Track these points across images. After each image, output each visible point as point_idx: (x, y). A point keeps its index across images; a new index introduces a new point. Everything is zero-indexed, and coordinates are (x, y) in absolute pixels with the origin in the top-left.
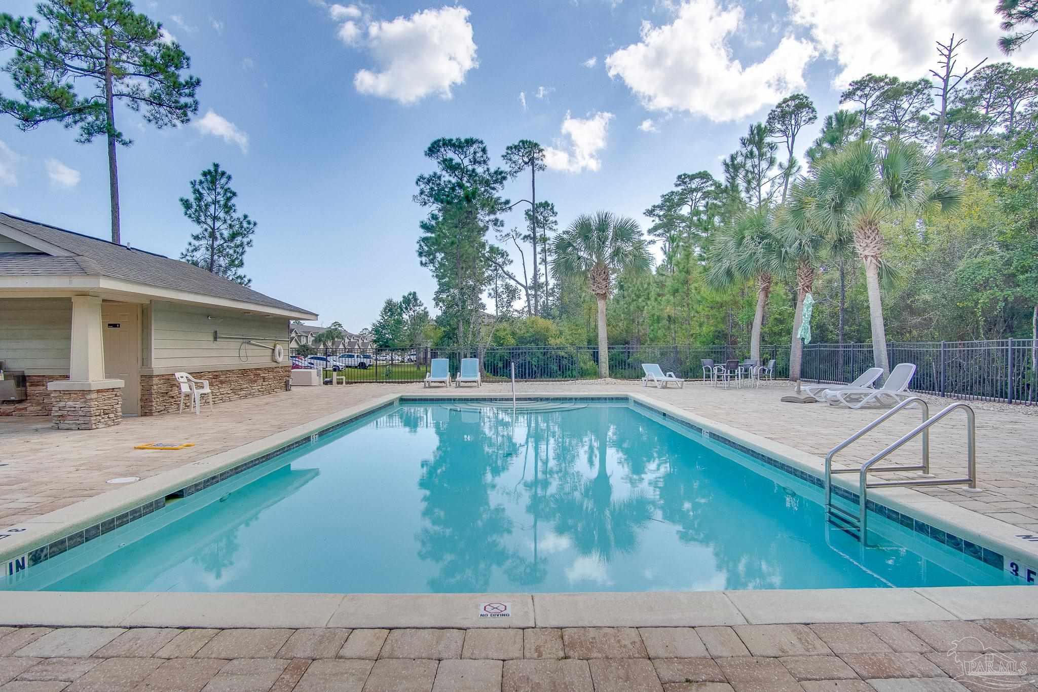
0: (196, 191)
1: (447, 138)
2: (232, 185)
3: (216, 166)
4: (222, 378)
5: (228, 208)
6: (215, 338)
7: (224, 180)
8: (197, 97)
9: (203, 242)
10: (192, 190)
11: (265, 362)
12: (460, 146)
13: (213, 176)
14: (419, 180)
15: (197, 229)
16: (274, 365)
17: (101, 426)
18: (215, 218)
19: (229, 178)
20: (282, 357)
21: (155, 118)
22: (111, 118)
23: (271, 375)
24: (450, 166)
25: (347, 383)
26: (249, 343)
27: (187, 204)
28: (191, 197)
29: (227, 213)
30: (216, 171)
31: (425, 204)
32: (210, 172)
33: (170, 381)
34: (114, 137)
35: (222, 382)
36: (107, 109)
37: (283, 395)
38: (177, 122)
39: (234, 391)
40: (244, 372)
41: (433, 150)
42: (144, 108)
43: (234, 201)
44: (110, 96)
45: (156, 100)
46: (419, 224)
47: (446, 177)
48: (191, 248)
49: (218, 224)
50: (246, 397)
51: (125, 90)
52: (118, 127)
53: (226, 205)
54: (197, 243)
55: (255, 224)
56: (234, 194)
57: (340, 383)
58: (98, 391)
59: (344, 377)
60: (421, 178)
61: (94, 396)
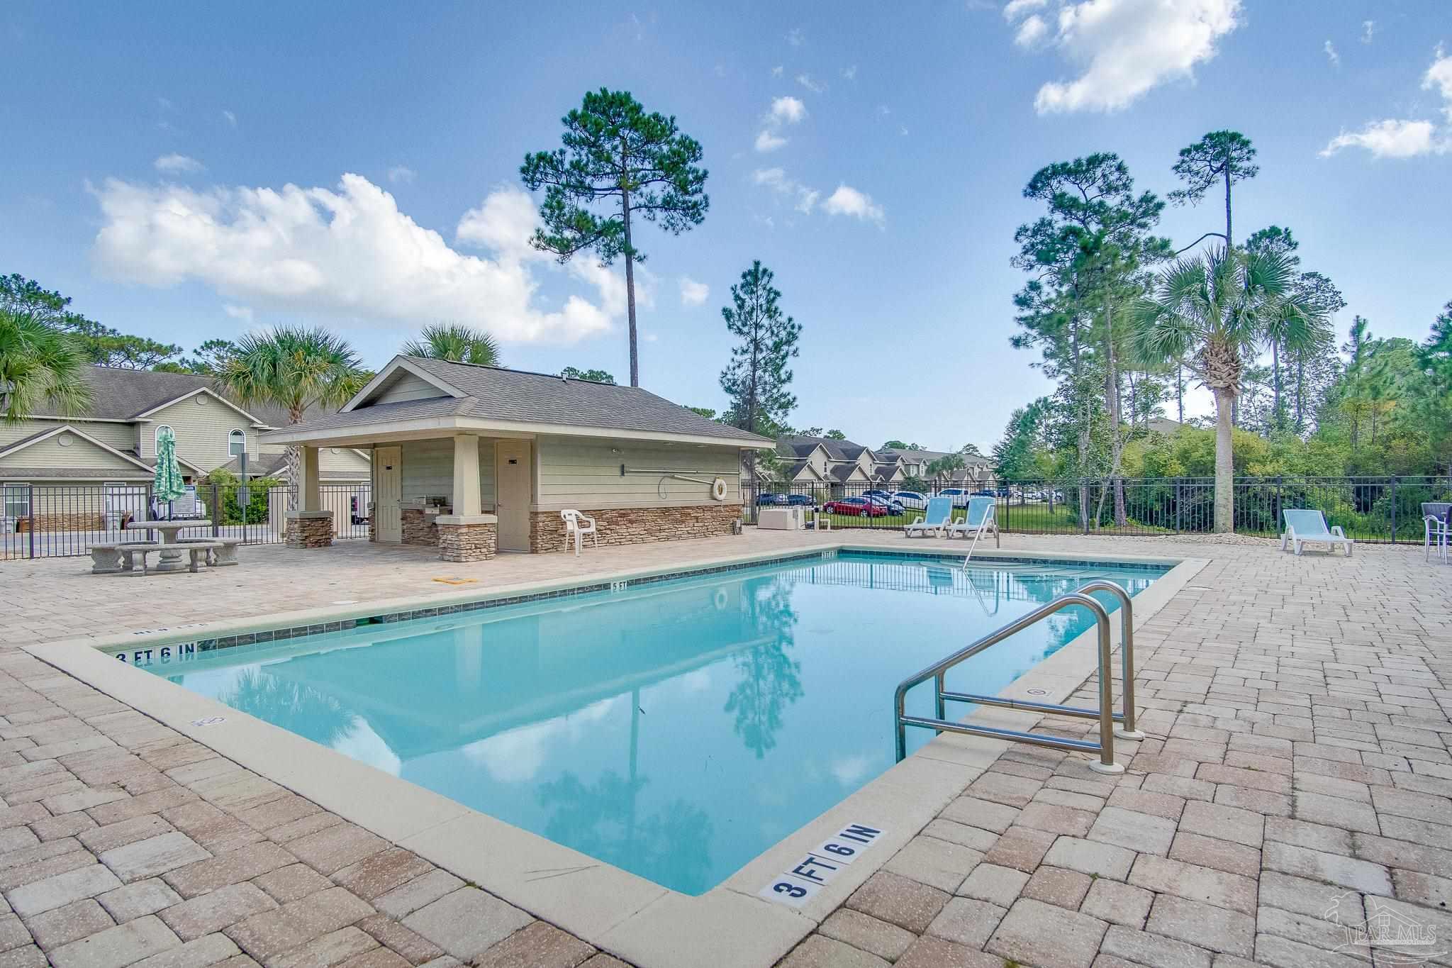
0: (737, 297)
1: (1059, 162)
2: (775, 284)
3: (757, 264)
4: (632, 517)
5: (771, 312)
6: (623, 474)
7: (766, 279)
8: (705, 191)
9: (747, 356)
10: (733, 297)
11: (704, 500)
12: (1079, 171)
13: (754, 276)
14: (1018, 234)
15: (742, 342)
16: (714, 503)
17: (471, 559)
18: (758, 326)
19: (771, 275)
20: (725, 491)
21: (672, 225)
22: (628, 236)
23: (708, 515)
24: (1062, 204)
25: (833, 528)
26: (673, 477)
27: (727, 314)
28: (733, 307)
29: (770, 317)
30: (756, 270)
31: (1032, 267)
32: (750, 273)
33: (556, 517)
34: (630, 253)
35: (631, 522)
36: (624, 226)
37: (730, 538)
38: (691, 224)
39: (650, 532)
40: (665, 511)
41: (1034, 188)
42: (660, 215)
43: (778, 303)
44: (627, 210)
45: (668, 204)
46: (1012, 299)
47: (1060, 222)
48: (732, 365)
49: (761, 333)
50: (668, 539)
51: (642, 201)
52: (634, 246)
53: (768, 310)
54: (738, 358)
55: (800, 328)
56: (777, 294)
57: (823, 527)
58: (469, 526)
59: (829, 520)
60: (1022, 231)
61: (464, 530)
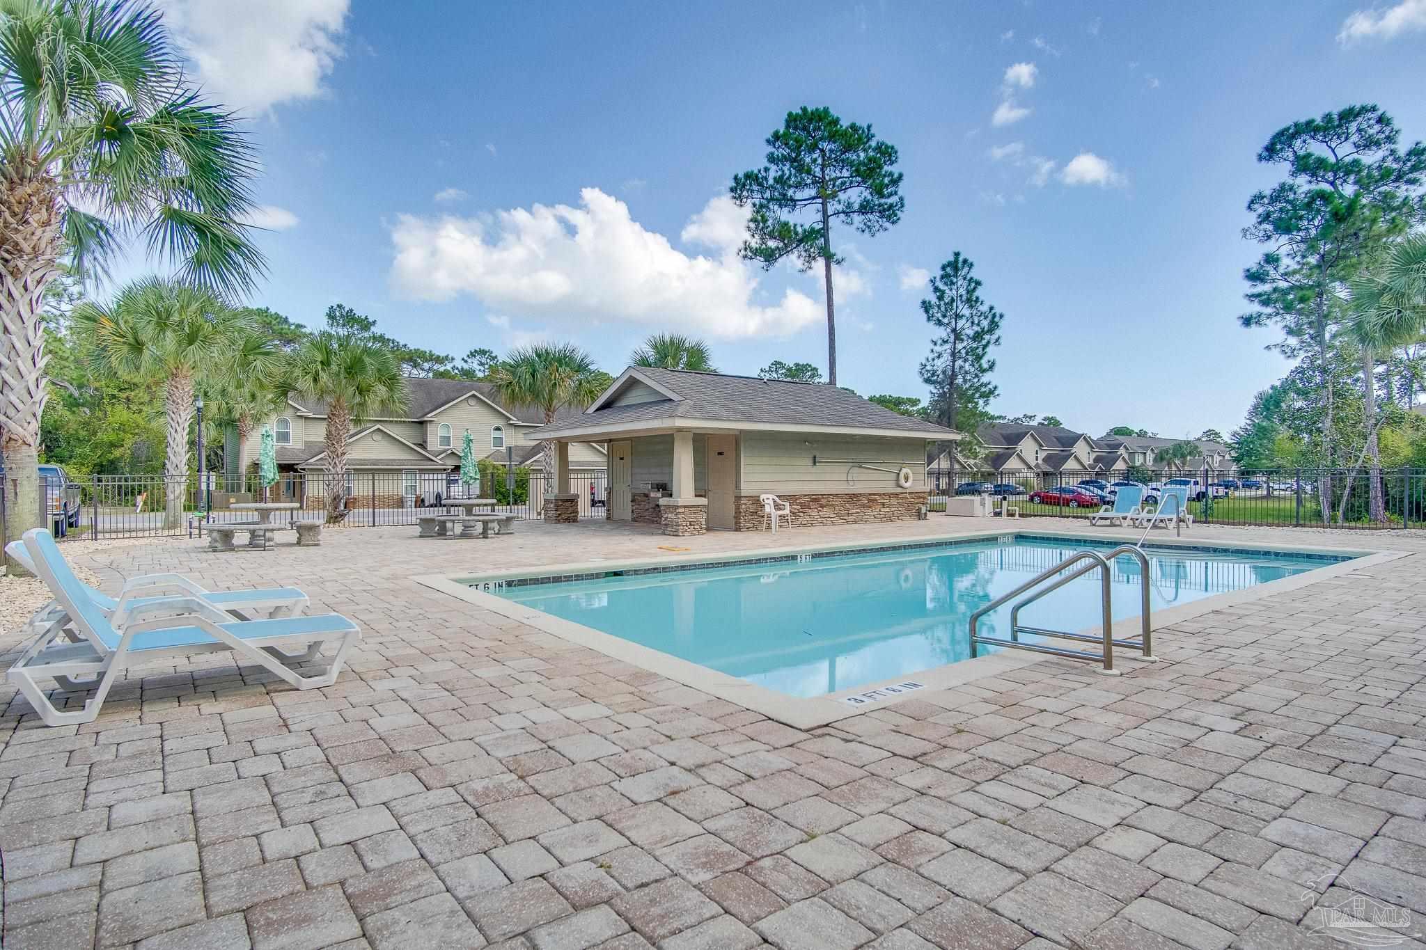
0: (936, 289)
1: (1303, 120)
2: (975, 274)
3: (957, 254)
4: (823, 501)
5: (971, 301)
6: (815, 463)
7: (966, 269)
8: (900, 193)
9: (947, 346)
10: (932, 289)
11: (890, 488)
12: (1329, 127)
13: (954, 267)
14: (1252, 202)
15: (942, 333)
16: (899, 490)
17: (686, 534)
18: (958, 316)
19: (971, 265)
20: (910, 480)
21: (869, 227)
22: (827, 241)
23: (894, 501)
24: (1304, 165)
25: (1021, 515)
26: (861, 467)
27: (926, 306)
28: (933, 299)
29: (971, 307)
30: (956, 261)
31: (1269, 237)
32: (949, 264)
33: (756, 500)
34: (829, 257)
35: (822, 506)
36: (824, 232)
37: (916, 522)
38: (887, 225)
39: (840, 516)
40: (854, 498)
41: (1270, 151)
42: (858, 219)
43: (978, 293)
44: (826, 218)
45: (865, 208)
46: (1242, 274)
47: (1304, 185)
48: (931, 356)
49: (961, 323)
50: (855, 522)
51: (840, 207)
52: (832, 250)
53: (969, 300)
54: (938, 349)
55: (1001, 316)
56: (978, 283)
57: (1011, 515)
58: (685, 507)
59: (1017, 509)
60: (1257, 199)
61: (681, 510)
